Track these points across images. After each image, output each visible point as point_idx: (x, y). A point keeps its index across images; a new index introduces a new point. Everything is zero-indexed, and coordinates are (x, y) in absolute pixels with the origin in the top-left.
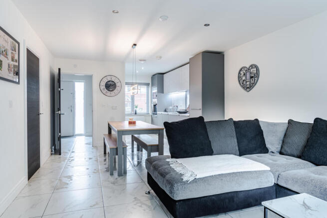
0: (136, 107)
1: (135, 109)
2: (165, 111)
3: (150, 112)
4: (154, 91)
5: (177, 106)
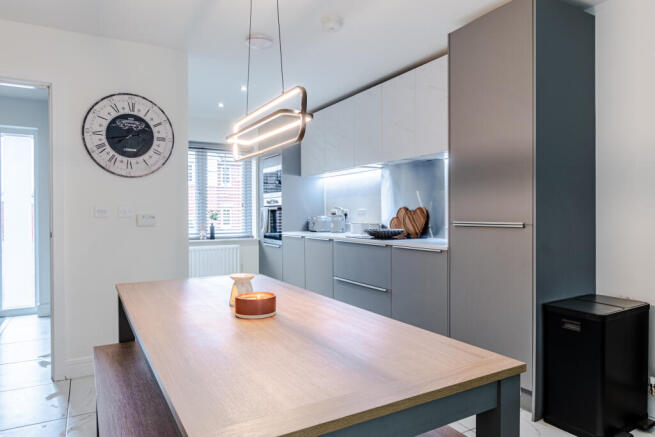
0: (214, 217)
1: (210, 222)
2: (307, 228)
3: (256, 231)
4: (267, 170)
5: (346, 215)
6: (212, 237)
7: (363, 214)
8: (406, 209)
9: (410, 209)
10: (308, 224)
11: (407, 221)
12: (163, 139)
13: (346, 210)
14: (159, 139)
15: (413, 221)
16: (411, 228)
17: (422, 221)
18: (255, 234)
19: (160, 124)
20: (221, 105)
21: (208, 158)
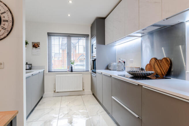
0: (72, 63)
5: (124, 62)
6: (72, 71)
7: (132, 62)
8: (156, 59)
9: (159, 59)
10: (108, 66)
11: (156, 66)
12: (7, 21)
13: (124, 60)
14: (4, 21)
15: (160, 66)
16: (159, 71)
17: (167, 67)
18: (90, 70)
19: (4, 12)
20: (69, 15)
21: (72, 40)
